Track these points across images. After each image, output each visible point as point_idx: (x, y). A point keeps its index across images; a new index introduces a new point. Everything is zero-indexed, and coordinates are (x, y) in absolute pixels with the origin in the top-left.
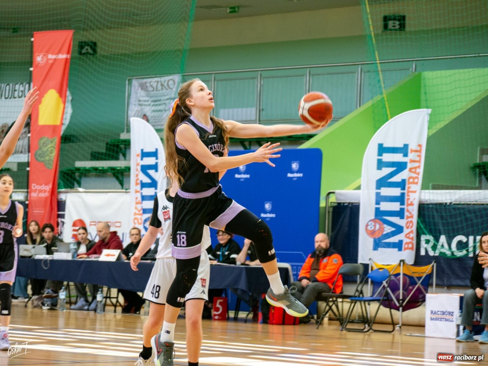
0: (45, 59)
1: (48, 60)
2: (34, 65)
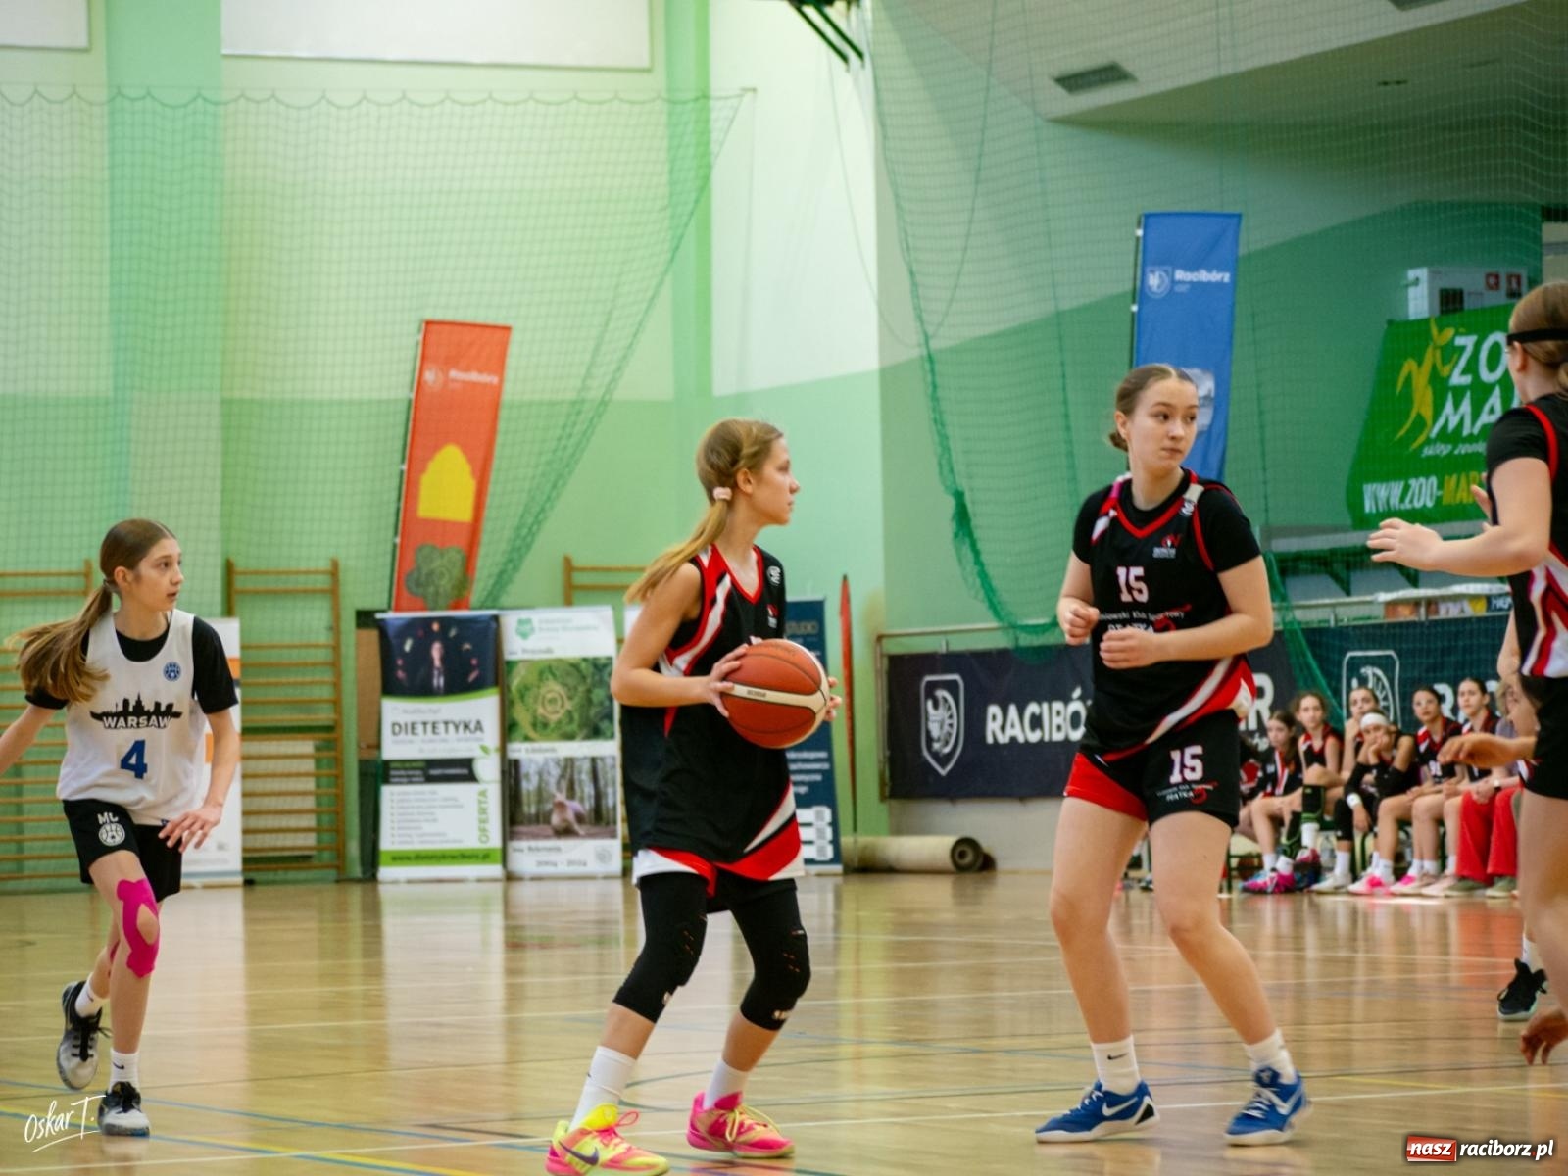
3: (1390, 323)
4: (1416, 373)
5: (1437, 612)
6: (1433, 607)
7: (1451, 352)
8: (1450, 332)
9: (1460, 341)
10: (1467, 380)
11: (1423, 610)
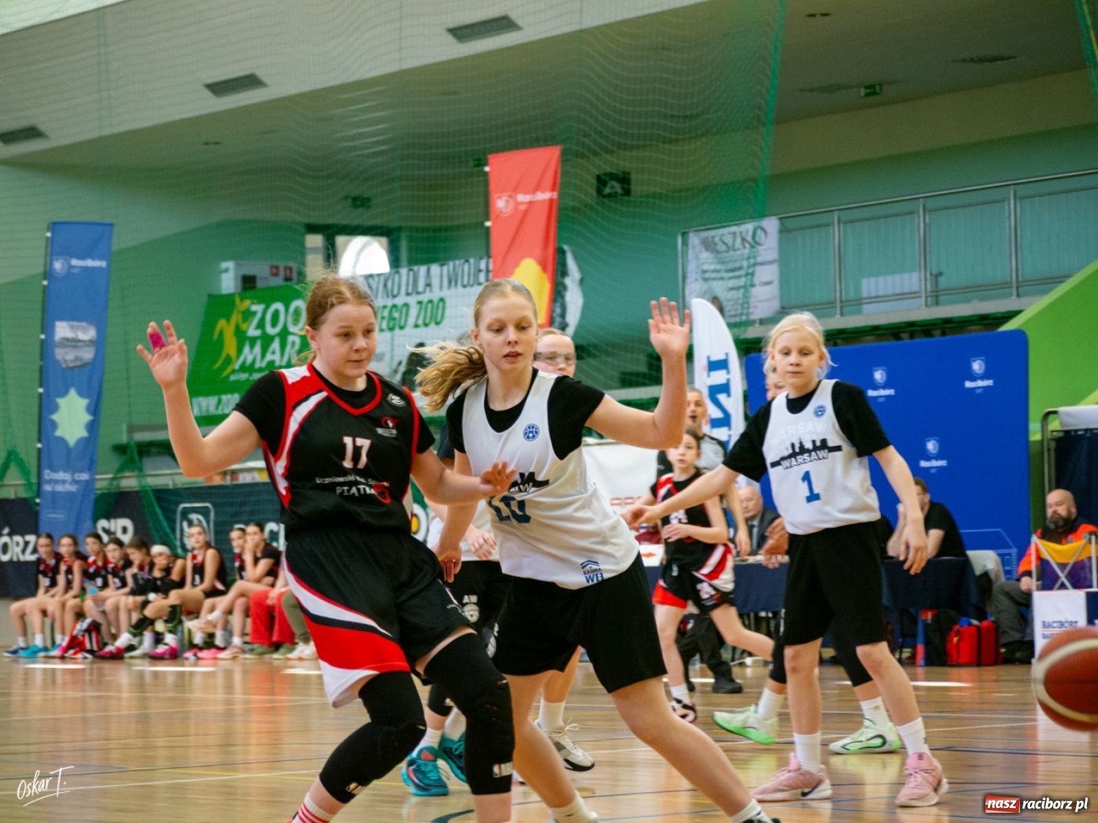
0: (512, 203)
1: (517, 204)
2: (493, 216)
3: (210, 296)
4: (226, 328)
5: (237, 479)
6: (235, 476)
7: (248, 315)
8: (247, 302)
9: (254, 308)
10: (258, 333)
11: (228, 478)
